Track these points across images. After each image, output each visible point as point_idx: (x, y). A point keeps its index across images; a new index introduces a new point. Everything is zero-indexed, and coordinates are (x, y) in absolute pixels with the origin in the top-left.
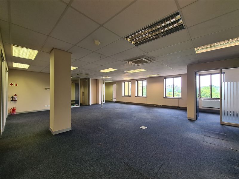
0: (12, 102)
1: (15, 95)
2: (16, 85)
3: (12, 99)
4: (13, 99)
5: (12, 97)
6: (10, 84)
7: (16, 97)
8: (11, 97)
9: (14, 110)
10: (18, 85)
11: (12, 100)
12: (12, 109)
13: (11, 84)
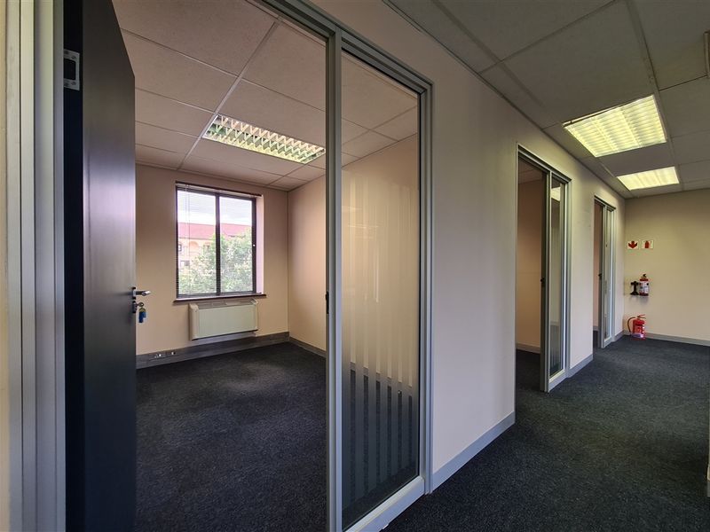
0: (634, 298)
1: (644, 279)
2: (647, 245)
3: (635, 289)
4: (637, 290)
5: (635, 284)
6: (630, 245)
7: (644, 284)
8: (632, 284)
9: (638, 324)
10: (651, 246)
11: (634, 293)
12: (634, 321)
13: (633, 242)
